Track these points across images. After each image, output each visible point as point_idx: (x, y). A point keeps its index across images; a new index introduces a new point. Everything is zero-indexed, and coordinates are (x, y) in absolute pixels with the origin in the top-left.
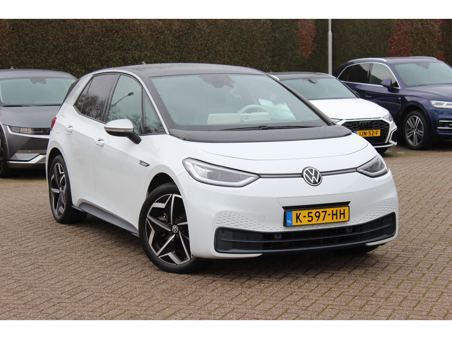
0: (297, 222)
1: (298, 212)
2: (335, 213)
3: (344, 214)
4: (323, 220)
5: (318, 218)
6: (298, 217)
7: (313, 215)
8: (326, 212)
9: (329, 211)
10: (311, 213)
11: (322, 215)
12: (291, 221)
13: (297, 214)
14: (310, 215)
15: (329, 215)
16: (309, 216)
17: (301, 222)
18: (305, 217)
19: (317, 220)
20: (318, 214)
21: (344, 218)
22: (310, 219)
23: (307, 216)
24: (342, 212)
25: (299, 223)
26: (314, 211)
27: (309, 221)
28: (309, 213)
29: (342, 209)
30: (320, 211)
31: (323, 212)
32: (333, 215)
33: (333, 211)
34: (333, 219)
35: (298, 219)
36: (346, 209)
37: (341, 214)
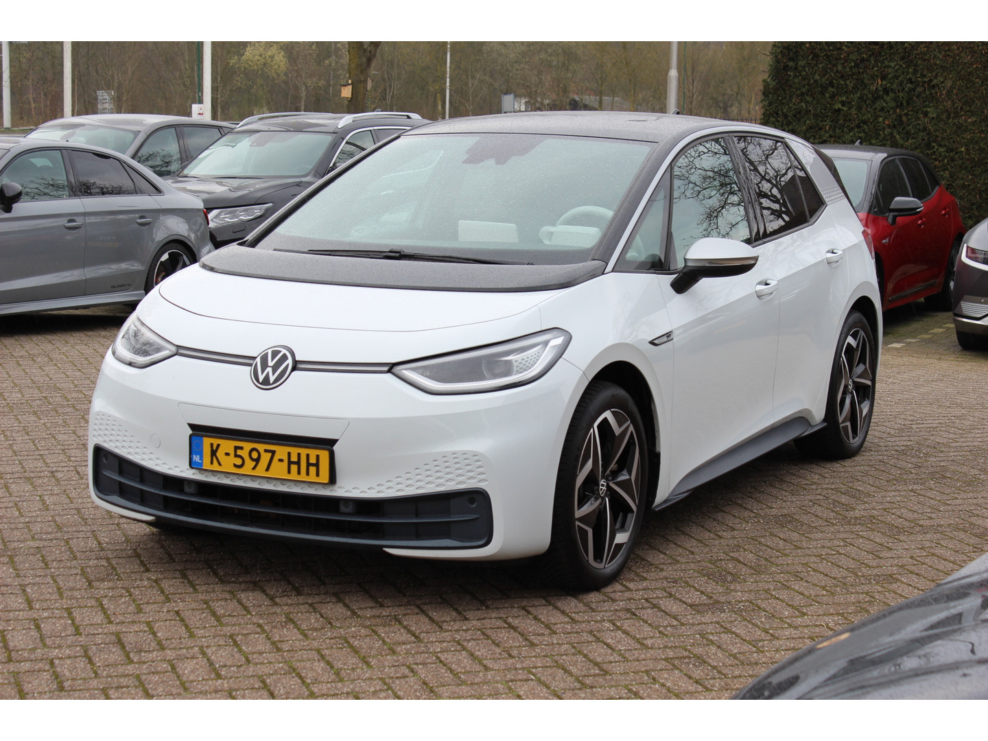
0: (212, 463)
1: (216, 442)
2: (294, 458)
3: (317, 465)
4: (267, 470)
5: (254, 463)
6: (214, 453)
7: (244, 453)
8: (273, 452)
9: (282, 451)
10: (241, 448)
11: (266, 458)
12: (201, 458)
13: (212, 444)
14: (239, 452)
15: (281, 460)
16: (236, 456)
17: (220, 464)
18: (227, 454)
19: (254, 468)
20: (255, 455)
21: (318, 475)
22: (239, 462)
23: (232, 453)
24: (313, 460)
25: (215, 467)
26: (248, 446)
27: (235, 466)
28: (236, 448)
29: (313, 453)
30: (261, 447)
31: (266, 451)
32: (290, 463)
33: (289, 454)
34: (289, 472)
35: (214, 458)
36: (324, 455)
37: (309, 464)
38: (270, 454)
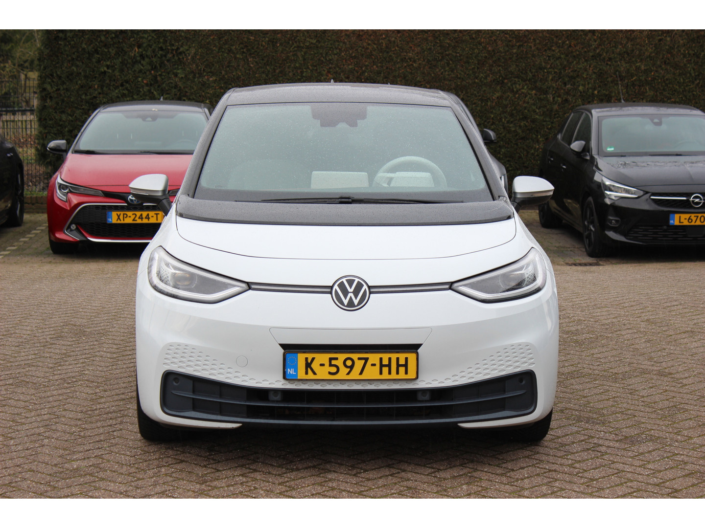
0: (307, 373)
1: (310, 356)
2: (385, 362)
3: (406, 365)
4: (361, 373)
5: (349, 369)
6: (308, 365)
7: (340, 363)
8: (366, 360)
9: (374, 358)
10: (336, 359)
11: (359, 364)
12: (296, 370)
13: (306, 359)
14: (333, 362)
15: (374, 365)
16: (331, 365)
17: (315, 373)
18: (322, 365)
19: (348, 374)
20: (349, 363)
21: (406, 373)
22: (334, 370)
23: (327, 364)
24: (402, 362)
25: (311, 376)
26: (342, 357)
27: (330, 373)
28: (331, 359)
29: (402, 357)
30: (355, 356)
31: (359, 359)
32: (382, 366)
33: (381, 359)
34: (381, 373)
35: (309, 369)
36: (412, 357)
37: (398, 366)
38: (364, 361)
